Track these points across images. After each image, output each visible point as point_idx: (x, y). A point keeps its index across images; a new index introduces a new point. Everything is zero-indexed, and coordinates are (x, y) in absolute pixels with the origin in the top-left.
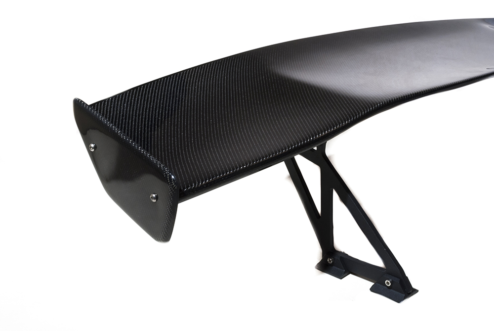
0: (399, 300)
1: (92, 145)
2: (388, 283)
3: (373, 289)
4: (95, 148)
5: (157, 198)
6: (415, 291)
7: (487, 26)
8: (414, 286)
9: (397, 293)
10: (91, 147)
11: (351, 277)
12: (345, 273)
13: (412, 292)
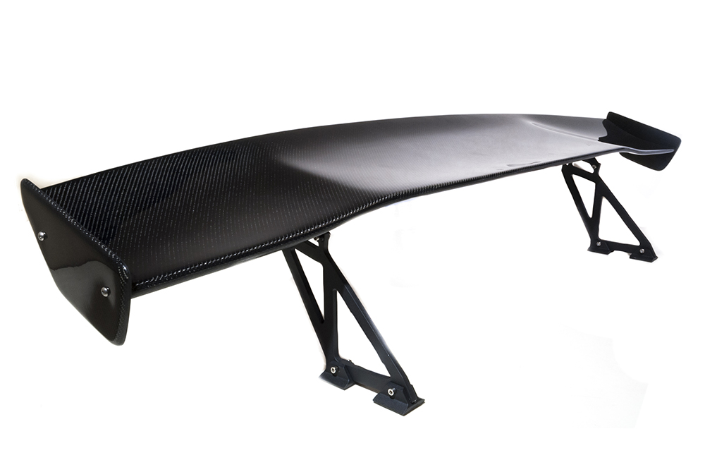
0: (403, 412)
1: (42, 234)
2: (391, 392)
3: (376, 400)
4: (45, 237)
5: (109, 292)
6: (420, 402)
7: (531, 123)
8: (419, 395)
9: (401, 402)
10: (40, 236)
11: (356, 389)
12: (349, 383)
13: (419, 403)
